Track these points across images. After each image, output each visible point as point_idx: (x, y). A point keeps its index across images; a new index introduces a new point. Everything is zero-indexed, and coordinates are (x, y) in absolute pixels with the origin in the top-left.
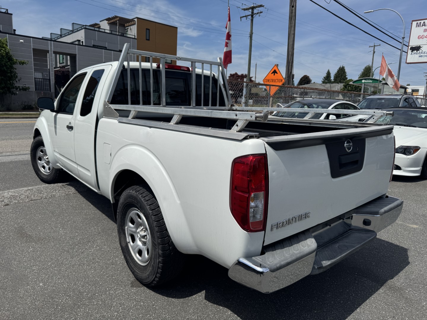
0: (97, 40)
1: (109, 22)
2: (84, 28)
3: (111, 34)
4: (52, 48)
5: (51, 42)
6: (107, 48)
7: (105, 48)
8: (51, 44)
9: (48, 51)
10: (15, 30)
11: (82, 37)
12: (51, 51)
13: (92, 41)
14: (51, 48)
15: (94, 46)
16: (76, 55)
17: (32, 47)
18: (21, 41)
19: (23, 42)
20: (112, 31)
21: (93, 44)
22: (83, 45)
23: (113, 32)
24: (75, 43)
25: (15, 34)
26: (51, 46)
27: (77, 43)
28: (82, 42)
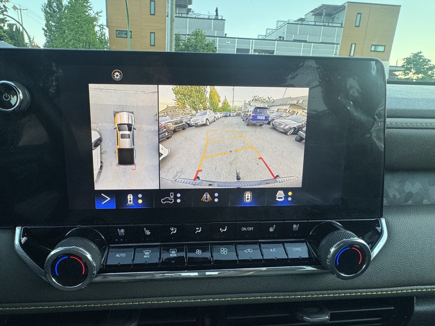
0: (298, 34)
1: (315, 13)
2: (287, 23)
3: (315, 25)
5: (253, 40)
6: (308, 41)
7: (305, 41)
8: (252, 42)
9: (248, 50)
10: (226, 34)
11: (284, 33)
12: (252, 49)
13: (293, 35)
14: (252, 47)
15: (294, 41)
16: (274, 51)
17: (236, 48)
19: (229, 43)
20: (315, 22)
21: (293, 39)
22: (283, 41)
23: (317, 23)
25: (225, 37)
26: (252, 44)
27: (278, 39)
28: (283, 38)
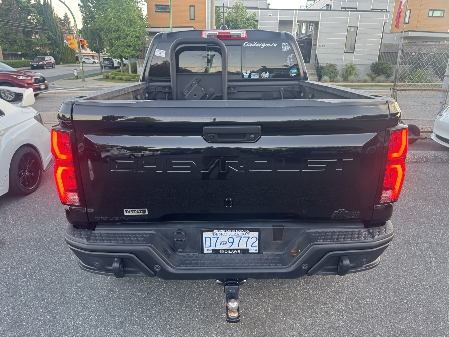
4: (296, 17)
5: (296, 11)
6: (358, 9)
7: (355, 10)
8: (296, 13)
9: (291, 22)
10: (269, 4)
12: (295, 21)
13: (342, 3)
15: (342, 9)
16: (320, 21)
17: (278, 20)
18: (270, 14)
19: (271, 16)
21: (341, 7)
22: (330, 10)
24: (323, 9)
25: (267, 9)
26: (296, 15)
27: (325, 8)
28: (331, 6)
